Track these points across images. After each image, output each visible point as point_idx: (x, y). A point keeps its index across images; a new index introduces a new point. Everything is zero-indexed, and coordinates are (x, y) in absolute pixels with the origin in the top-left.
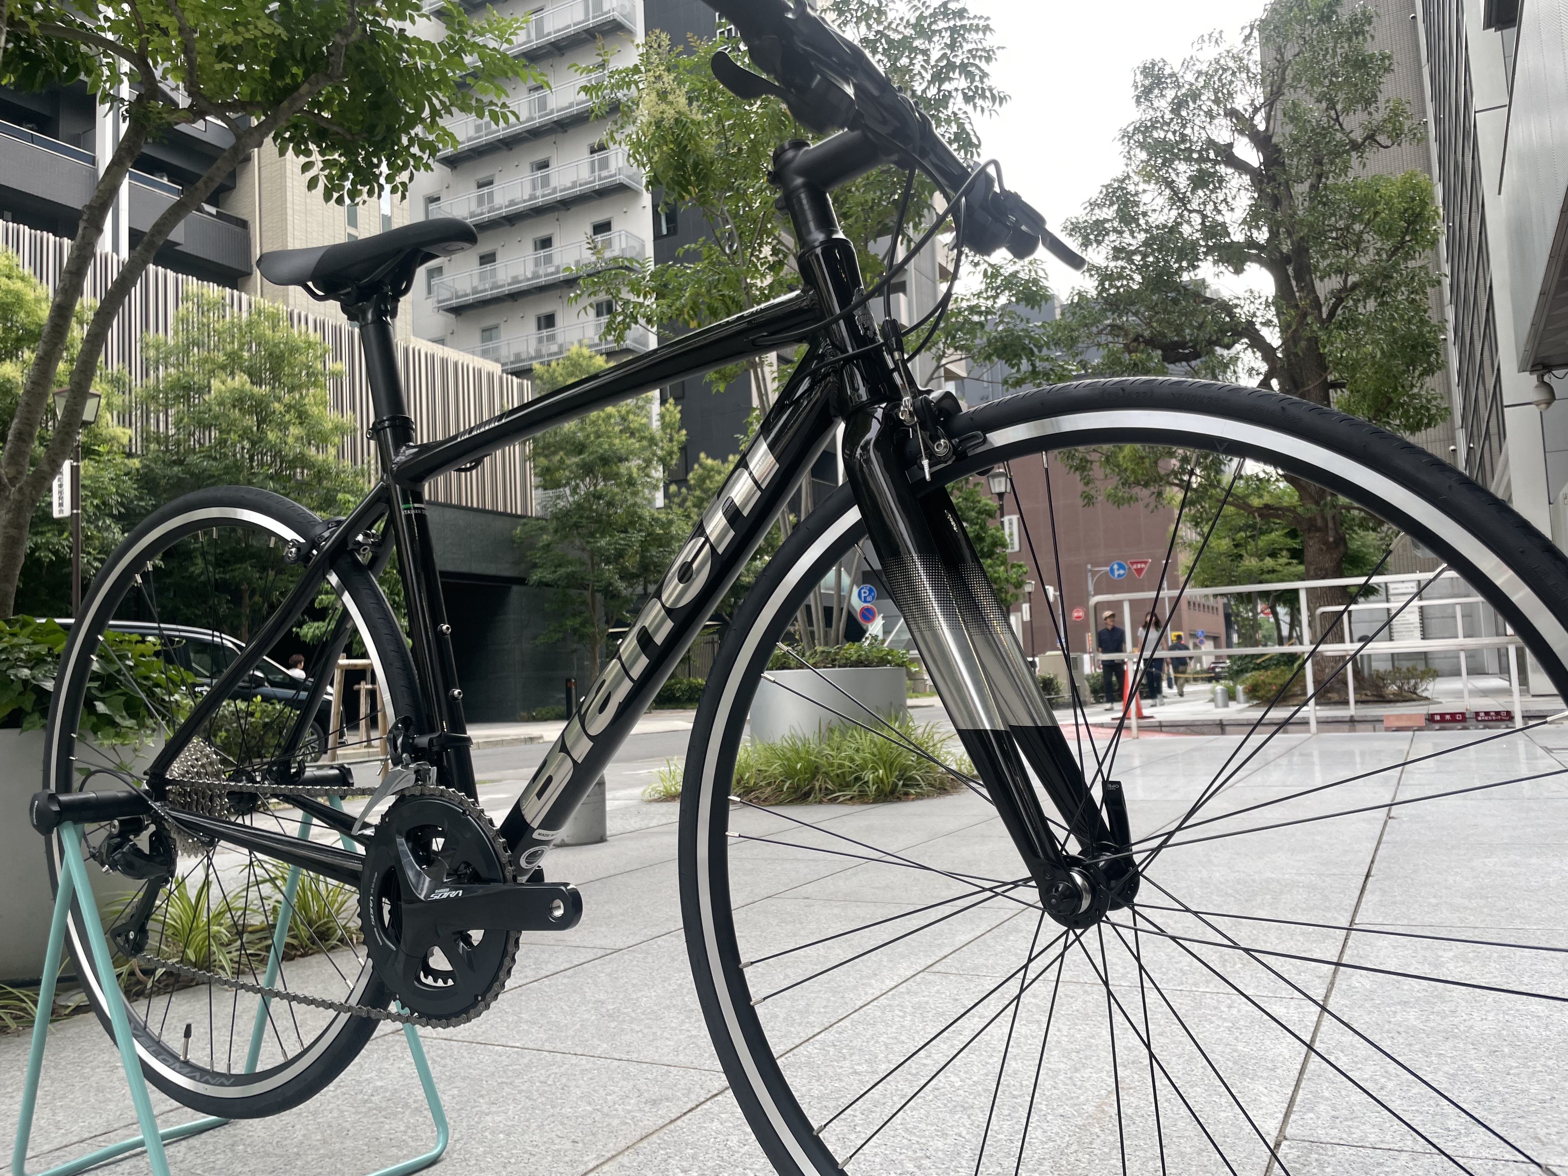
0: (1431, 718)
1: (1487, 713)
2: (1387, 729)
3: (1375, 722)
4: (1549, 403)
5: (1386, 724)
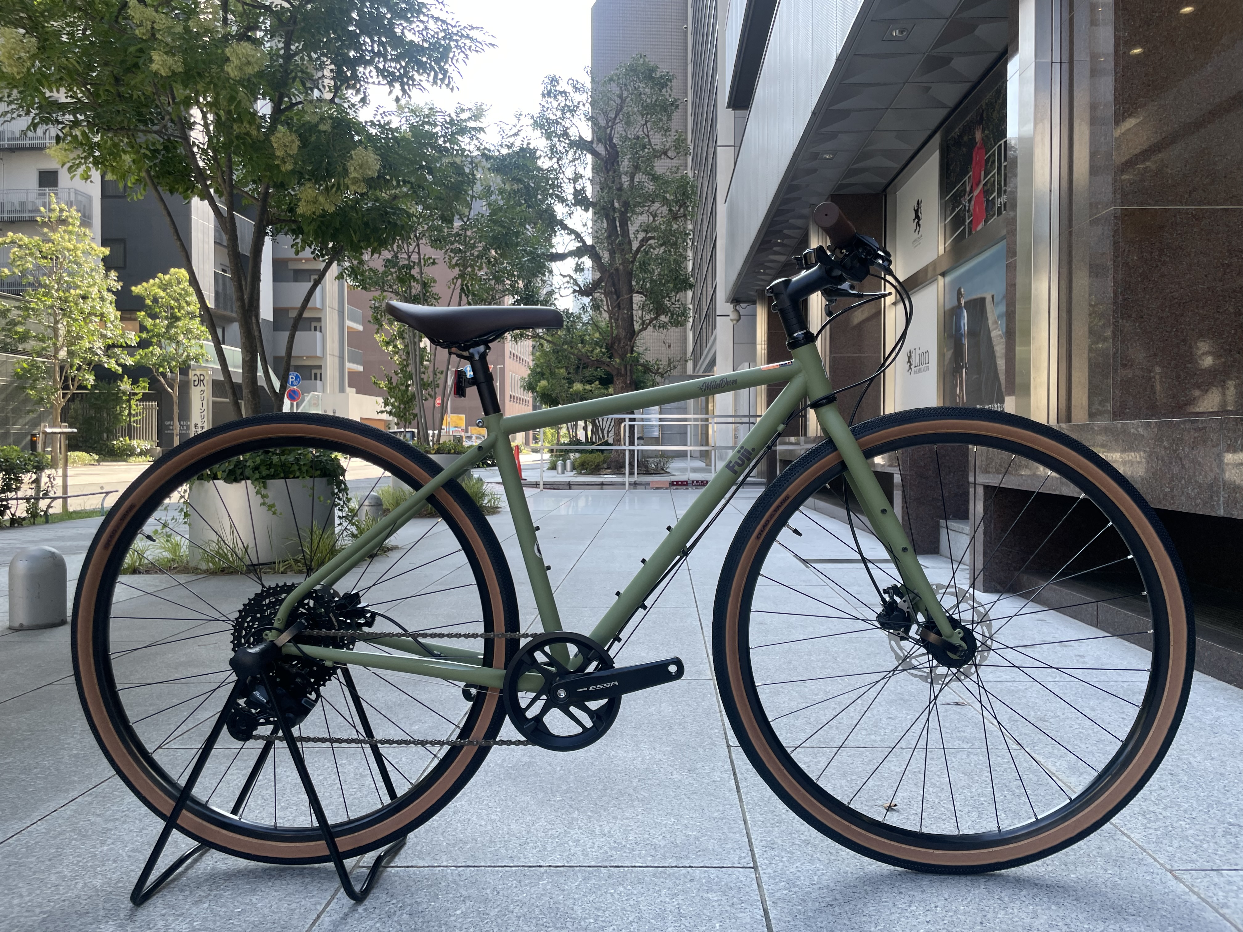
0: (672, 483)
1: (697, 482)
2: (652, 488)
3: (646, 485)
4: (738, 321)
5: (651, 486)
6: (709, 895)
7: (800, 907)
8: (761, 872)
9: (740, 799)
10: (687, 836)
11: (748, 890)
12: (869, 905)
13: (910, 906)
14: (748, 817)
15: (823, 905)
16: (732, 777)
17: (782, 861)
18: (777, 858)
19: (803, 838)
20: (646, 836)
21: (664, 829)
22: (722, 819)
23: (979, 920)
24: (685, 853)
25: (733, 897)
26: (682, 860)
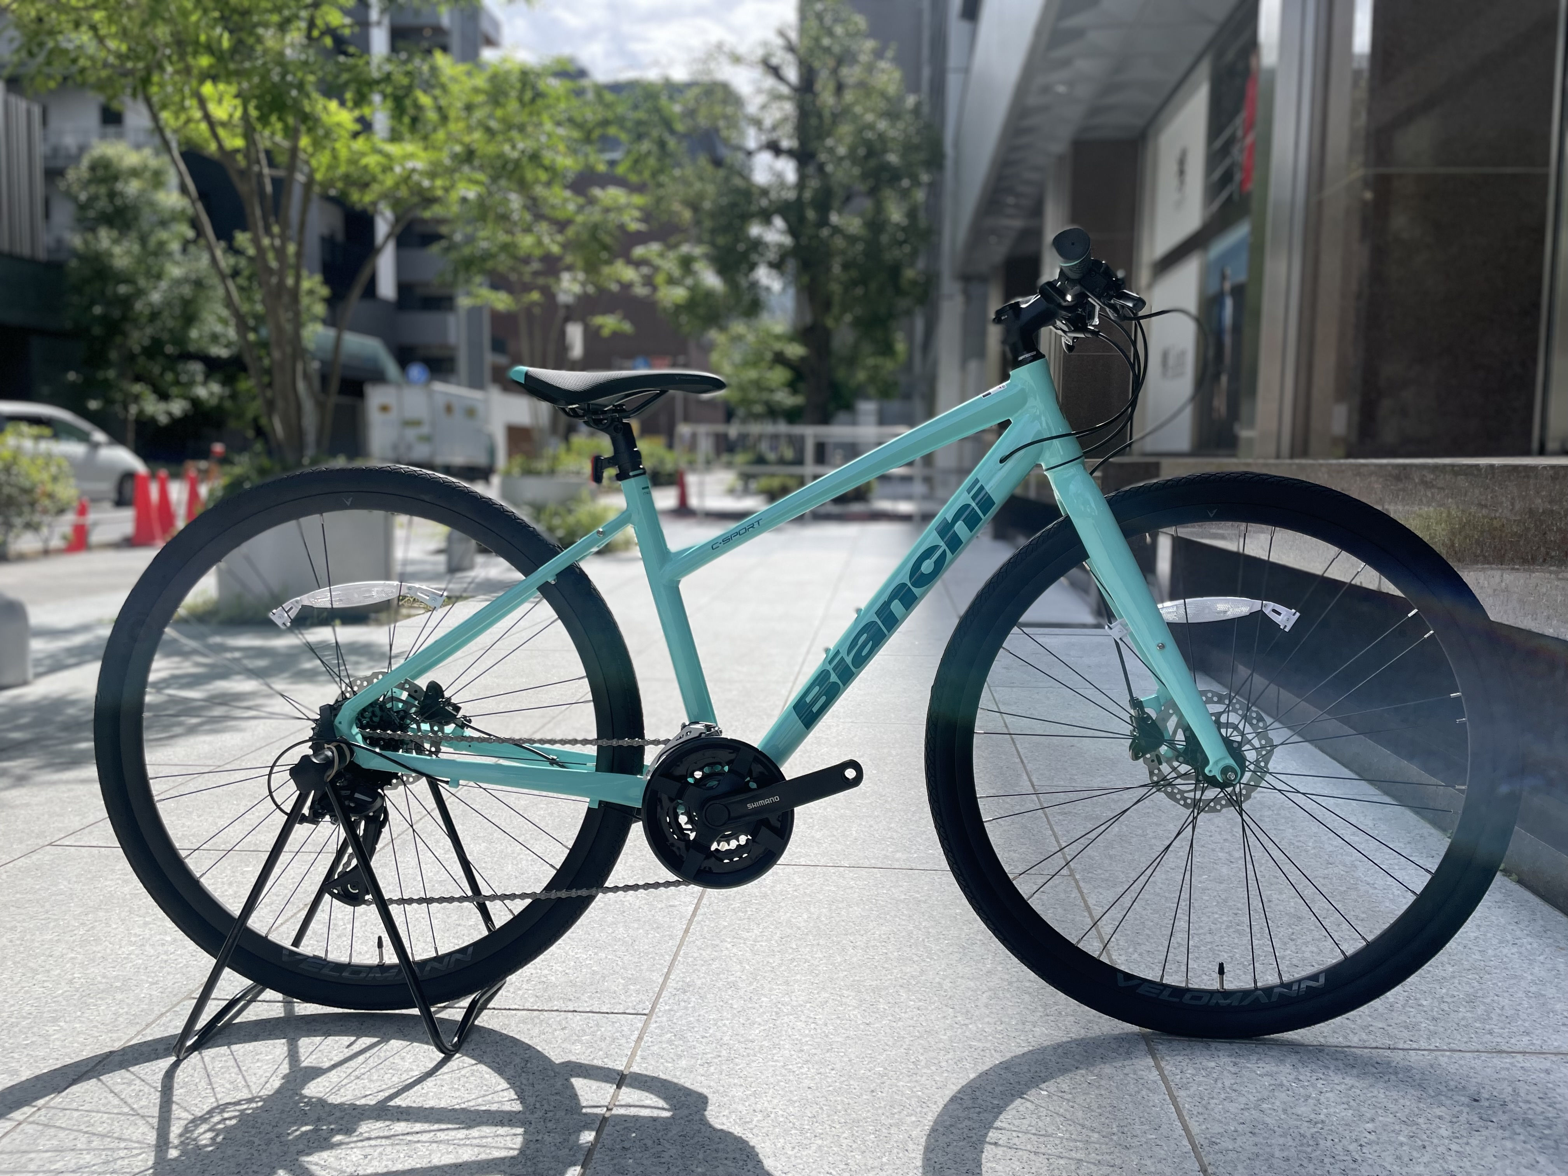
6: (573, 1047)
7: (670, 1065)
8: (653, 1020)
9: (687, 931)
10: (594, 973)
11: (623, 1041)
12: (754, 1065)
13: (800, 1068)
14: (681, 953)
15: (699, 1062)
16: (696, 901)
17: (686, 1008)
18: (683, 1004)
19: (732, 979)
20: (546, 972)
21: (572, 963)
22: (647, 954)
23: (872, 1087)
24: (577, 995)
25: (601, 1050)
26: (569, 1003)
